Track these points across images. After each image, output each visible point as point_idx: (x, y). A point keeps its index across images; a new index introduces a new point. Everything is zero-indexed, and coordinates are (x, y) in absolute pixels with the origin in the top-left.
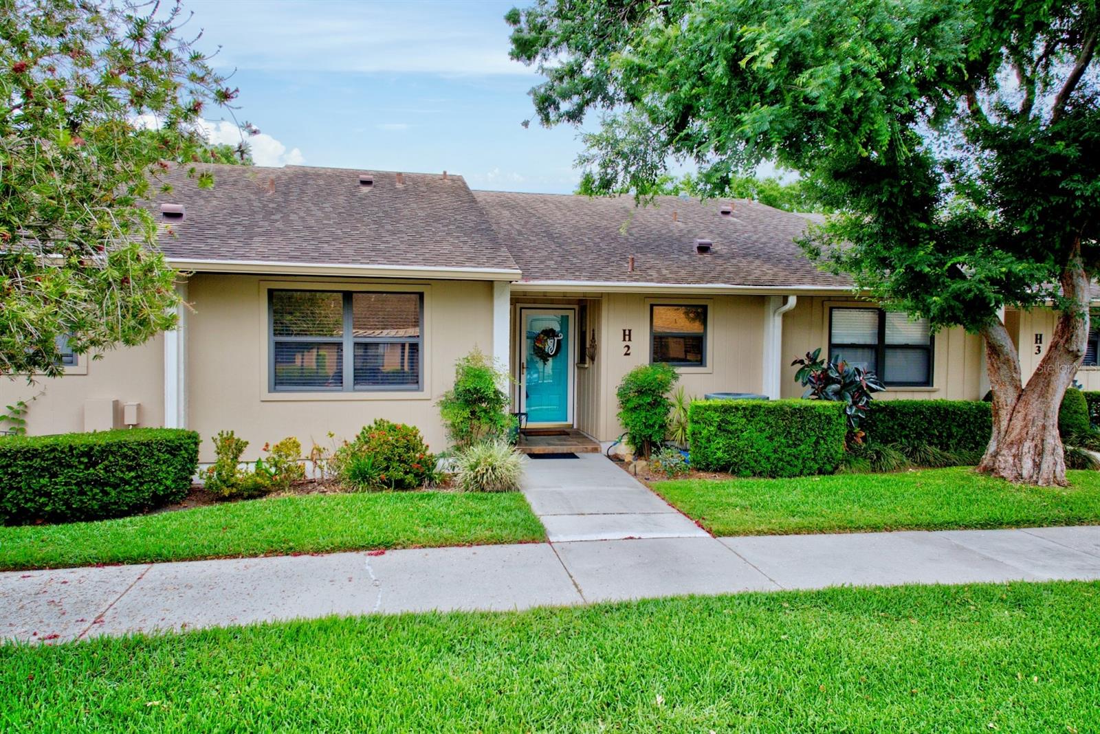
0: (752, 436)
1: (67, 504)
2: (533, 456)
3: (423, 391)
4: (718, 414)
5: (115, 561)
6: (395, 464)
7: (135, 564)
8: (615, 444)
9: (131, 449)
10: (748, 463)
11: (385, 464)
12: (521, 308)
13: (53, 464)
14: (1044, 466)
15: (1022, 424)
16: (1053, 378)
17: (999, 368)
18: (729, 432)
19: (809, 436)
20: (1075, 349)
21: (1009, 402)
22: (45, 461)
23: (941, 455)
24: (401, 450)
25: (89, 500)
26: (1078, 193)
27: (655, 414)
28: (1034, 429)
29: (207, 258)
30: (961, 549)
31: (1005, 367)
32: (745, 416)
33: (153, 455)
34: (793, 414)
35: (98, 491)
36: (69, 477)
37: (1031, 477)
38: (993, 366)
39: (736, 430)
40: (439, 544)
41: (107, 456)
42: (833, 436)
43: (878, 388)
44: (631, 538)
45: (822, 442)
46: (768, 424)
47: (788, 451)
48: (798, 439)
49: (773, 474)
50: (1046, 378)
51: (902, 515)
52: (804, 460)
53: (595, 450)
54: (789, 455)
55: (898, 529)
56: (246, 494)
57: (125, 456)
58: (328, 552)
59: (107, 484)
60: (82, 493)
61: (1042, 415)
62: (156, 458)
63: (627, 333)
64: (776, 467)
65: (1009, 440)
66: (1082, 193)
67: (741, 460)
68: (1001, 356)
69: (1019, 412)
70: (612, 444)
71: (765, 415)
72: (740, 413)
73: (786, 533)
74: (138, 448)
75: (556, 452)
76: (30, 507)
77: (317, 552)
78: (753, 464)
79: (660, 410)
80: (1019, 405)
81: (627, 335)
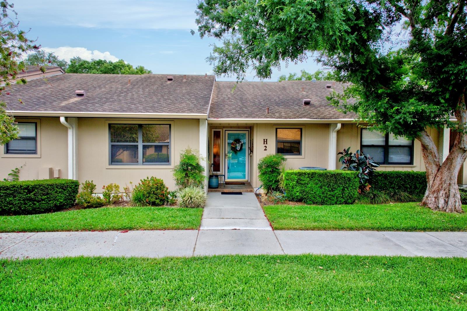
0: (312, 186)
1: (20, 208)
2: (223, 193)
3: (171, 165)
4: (297, 176)
5: (24, 231)
6: (152, 195)
7: (32, 232)
8: (258, 189)
9: (44, 187)
10: (310, 198)
11: (148, 195)
12: (225, 130)
13: (14, 192)
14: (450, 203)
15: (440, 182)
16: (454, 161)
17: (428, 156)
18: (302, 184)
19: (339, 186)
20: (463, 147)
21: (433, 172)
22: (11, 191)
23: (408, 197)
24: (154, 189)
25: (28, 207)
26: (451, 72)
27: (273, 176)
28: (445, 185)
29: (82, 112)
30: (387, 240)
31: (430, 155)
32: (309, 177)
33: (54, 189)
34: (331, 177)
35: (31, 203)
36: (20, 197)
37: (443, 208)
38: (425, 155)
39: (305, 183)
40: (152, 229)
41: (35, 189)
42: (352, 187)
43: (376, 165)
44: (235, 229)
45: (346, 189)
46: (319, 181)
47: (329, 193)
48: (334, 188)
49: (322, 203)
50: (451, 161)
51: (368, 224)
52: (337, 198)
53: (251, 191)
54: (330, 195)
55: (362, 230)
56: (94, 206)
57: (42, 190)
58: (106, 230)
59: (35, 200)
60: (25, 204)
61: (449, 178)
62: (56, 191)
63: (265, 140)
64: (324, 200)
65: (433, 190)
66: (453, 72)
67: (308, 197)
68: (428, 150)
69: (438, 177)
70: (257, 188)
71: (318, 177)
72: (307, 176)
73: (307, 230)
74: (47, 186)
75: (234, 192)
76: (6, 209)
77: (102, 230)
78: (313, 199)
79: (275, 174)
80: (438, 173)
81: (265, 141)
